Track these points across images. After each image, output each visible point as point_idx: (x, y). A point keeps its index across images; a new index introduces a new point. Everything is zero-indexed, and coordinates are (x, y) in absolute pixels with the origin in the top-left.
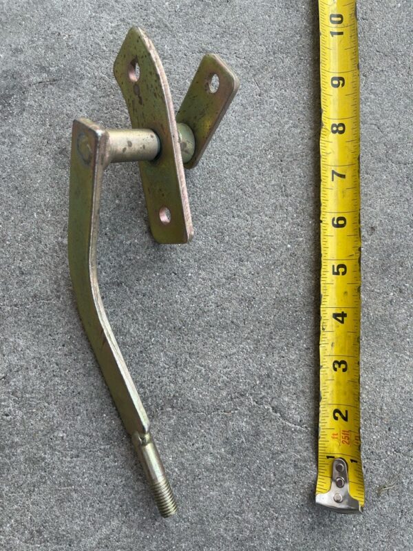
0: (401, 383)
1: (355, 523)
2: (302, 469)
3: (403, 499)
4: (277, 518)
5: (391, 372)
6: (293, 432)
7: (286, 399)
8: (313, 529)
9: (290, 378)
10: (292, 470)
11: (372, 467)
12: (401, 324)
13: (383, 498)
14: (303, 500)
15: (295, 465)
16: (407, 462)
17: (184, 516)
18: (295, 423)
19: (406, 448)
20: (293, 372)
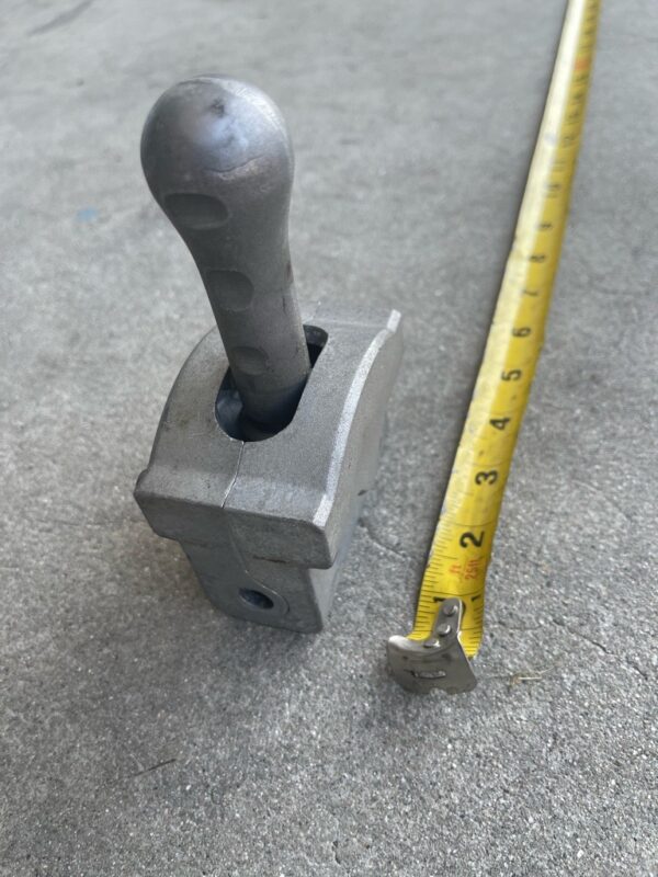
0: (579, 521)
1: (453, 734)
2: (378, 615)
3: (559, 712)
4: (308, 689)
5: (564, 504)
6: (380, 558)
7: (384, 512)
8: (368, 725)
9: (398, 486)
10: (361, 614)
11: (506, 639)
12: (589, 447)
13: (519, 699)
14: (364, 668)
15: (369, 608)
16: (575, 644)
17: (154, 648)
18: (388, 546)
19: (575, 620)
20: (405, 480)
